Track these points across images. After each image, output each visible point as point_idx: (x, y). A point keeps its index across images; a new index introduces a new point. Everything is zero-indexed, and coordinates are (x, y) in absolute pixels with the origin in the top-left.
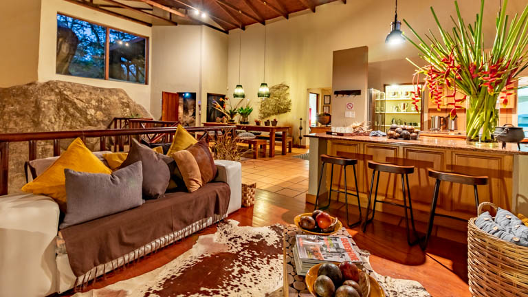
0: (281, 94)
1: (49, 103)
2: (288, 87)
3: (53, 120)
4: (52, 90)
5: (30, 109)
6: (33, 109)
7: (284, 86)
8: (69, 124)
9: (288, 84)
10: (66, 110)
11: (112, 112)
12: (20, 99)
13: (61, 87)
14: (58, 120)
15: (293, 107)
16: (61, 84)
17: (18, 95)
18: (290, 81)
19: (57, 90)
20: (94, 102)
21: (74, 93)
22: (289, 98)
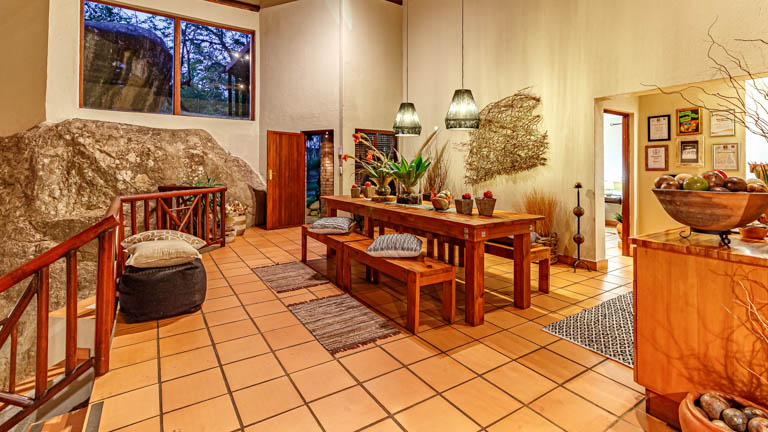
0: (519, 119)
1: (51, 162)
2: (538, 100)
3: (57, 193)
4: (61, 137)
5: (22, 172)
6: (27, 173)
7: (529, 98)
8: (85, 199)
9: (535, 92)
10: (81, 173)
11: (169, 173)
12: (11, 156)
13: (75, 131)
14: (65, 192)
15: (552, 153)
16: (78, 124)
17: (9, 149)
18: (542, 84)
19: (68, 137)
20: (132, 157)
21: (97, 141)
22: (541, 128)
